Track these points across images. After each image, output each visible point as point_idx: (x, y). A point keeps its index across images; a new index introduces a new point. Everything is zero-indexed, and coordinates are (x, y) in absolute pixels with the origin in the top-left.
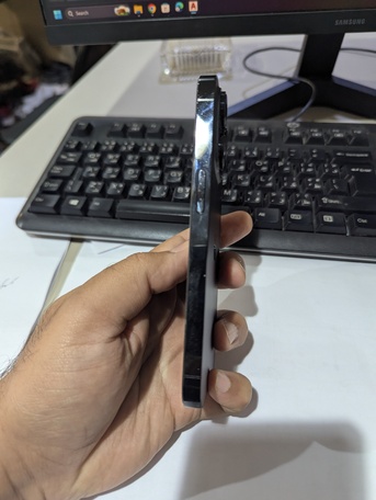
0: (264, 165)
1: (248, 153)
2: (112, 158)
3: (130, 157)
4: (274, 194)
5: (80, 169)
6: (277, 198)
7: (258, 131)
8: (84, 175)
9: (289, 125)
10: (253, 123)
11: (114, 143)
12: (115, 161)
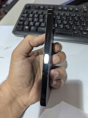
1: (72, 15)
2: (36, 16)
3: (41, 15)
4: (79, 27)
5: (27, 19)
7: (75, 9)
9: (83, 7)
10: (74, 6)
11: (36, 12)
12: (37, 17)
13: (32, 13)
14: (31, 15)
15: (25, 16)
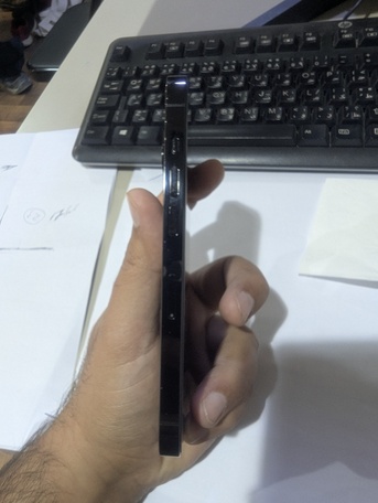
0: (310, 77)
1: (293, 65)
2: (154, 83)
4: (321, 109)
5: (124, 98)
6: (325, 113)
7: (305, 37)
8: (129, 103)
9: (340, 25)
11: (153, 67)
12: (157, 86)
14: (135, 84)
15: (115, 89)
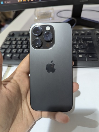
3: (24, 42)
5: (10, 46)
11: (20, 38)
12: (20, 43)
13: (15, 40)
14: (14, 42)
15: (8, 43)
